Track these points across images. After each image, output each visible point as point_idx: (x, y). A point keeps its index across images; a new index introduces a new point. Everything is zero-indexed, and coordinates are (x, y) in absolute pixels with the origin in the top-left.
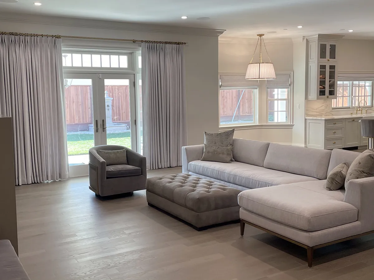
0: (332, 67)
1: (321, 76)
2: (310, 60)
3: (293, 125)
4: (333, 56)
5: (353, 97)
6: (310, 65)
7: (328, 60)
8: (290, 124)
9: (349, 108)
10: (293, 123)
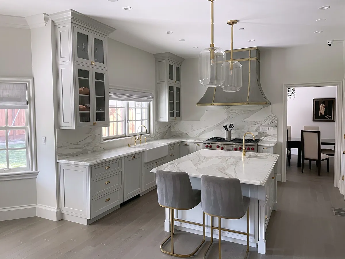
0: (100, 76)
1: (82, 89)
2: (60, 59)
3: (37, 173)
4: (99, 58)
5: (129, 121)
6: (61, 67)
7: (93, 64)
8: (30, 171)
9: (125, 137)
10: (36, 169)
